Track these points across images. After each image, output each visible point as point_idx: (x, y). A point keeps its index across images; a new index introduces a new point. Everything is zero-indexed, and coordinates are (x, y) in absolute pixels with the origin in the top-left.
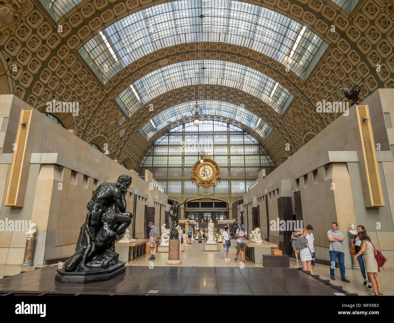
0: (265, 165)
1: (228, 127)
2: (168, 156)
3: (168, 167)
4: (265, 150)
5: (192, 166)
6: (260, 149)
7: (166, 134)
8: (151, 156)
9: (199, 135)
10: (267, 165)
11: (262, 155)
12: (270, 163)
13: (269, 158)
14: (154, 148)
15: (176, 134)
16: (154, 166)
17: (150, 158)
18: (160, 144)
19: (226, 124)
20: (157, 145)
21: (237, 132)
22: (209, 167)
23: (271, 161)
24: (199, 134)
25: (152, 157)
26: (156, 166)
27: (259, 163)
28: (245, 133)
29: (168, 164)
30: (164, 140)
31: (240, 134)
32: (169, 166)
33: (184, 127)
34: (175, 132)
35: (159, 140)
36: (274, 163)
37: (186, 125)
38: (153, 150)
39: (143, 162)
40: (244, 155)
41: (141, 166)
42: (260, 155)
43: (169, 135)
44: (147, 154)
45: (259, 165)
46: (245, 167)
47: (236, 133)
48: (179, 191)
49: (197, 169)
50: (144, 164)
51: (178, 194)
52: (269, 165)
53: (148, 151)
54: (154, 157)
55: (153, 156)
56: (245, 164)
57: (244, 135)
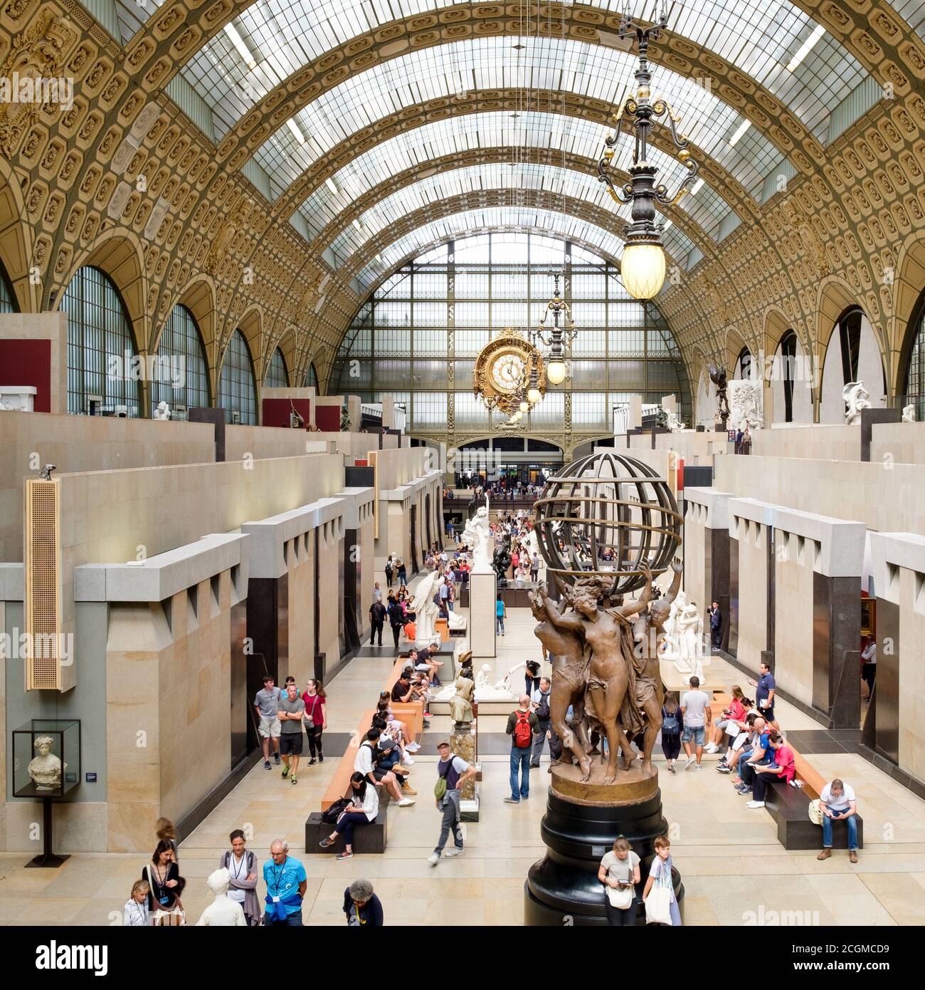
0: (658, 355)
1: (568, 251)
2: (412, 328)
3: (412, 359)
4: (658, 316)
5: (474, 355)
6: (646, 312)
7: (404, 269)
8: (367, 328)
9: (490, 273)
10: (663, 355)
11: (652, 329)
12: (669, 350)
13: (667, 338)
14: (373, 307)
15: (431, 270)
16: (376, 354)
17: (366, 334)
18: (390, 296)
19: (562, 245)
20: (383, 300)
21: (591, 265)
22: (516, 359)
23: (672, 344)
24: (491, 270)
25: (370, 332)
26: (381, 354)
27: (643, 349)
28: (610, 270)
29: (412, 351)
30: (398, 286)
31: (597, 273)
32: (415, 355)
33: (451, 251)
34: (428, 265)
35: (386, 286)
36: (680, 351)
37: (457, 245)
38: (373, 312)
39: (346, 344)
40: (607, 329)
41: (342, 354)
42: (646, 329)
43: (412, 273)
44: (355, 323)
45: (643, 355)
46: (607, 359)
47: (588, 269)
48: (443, 418)
49: (487, 364)
50: (349, 349)
51: (439, 425)
52: (668, 355)
53: (360, 315)
54: (376, 332)
55: (373, 328)
56: (607, 351)
57: (607, 274)
